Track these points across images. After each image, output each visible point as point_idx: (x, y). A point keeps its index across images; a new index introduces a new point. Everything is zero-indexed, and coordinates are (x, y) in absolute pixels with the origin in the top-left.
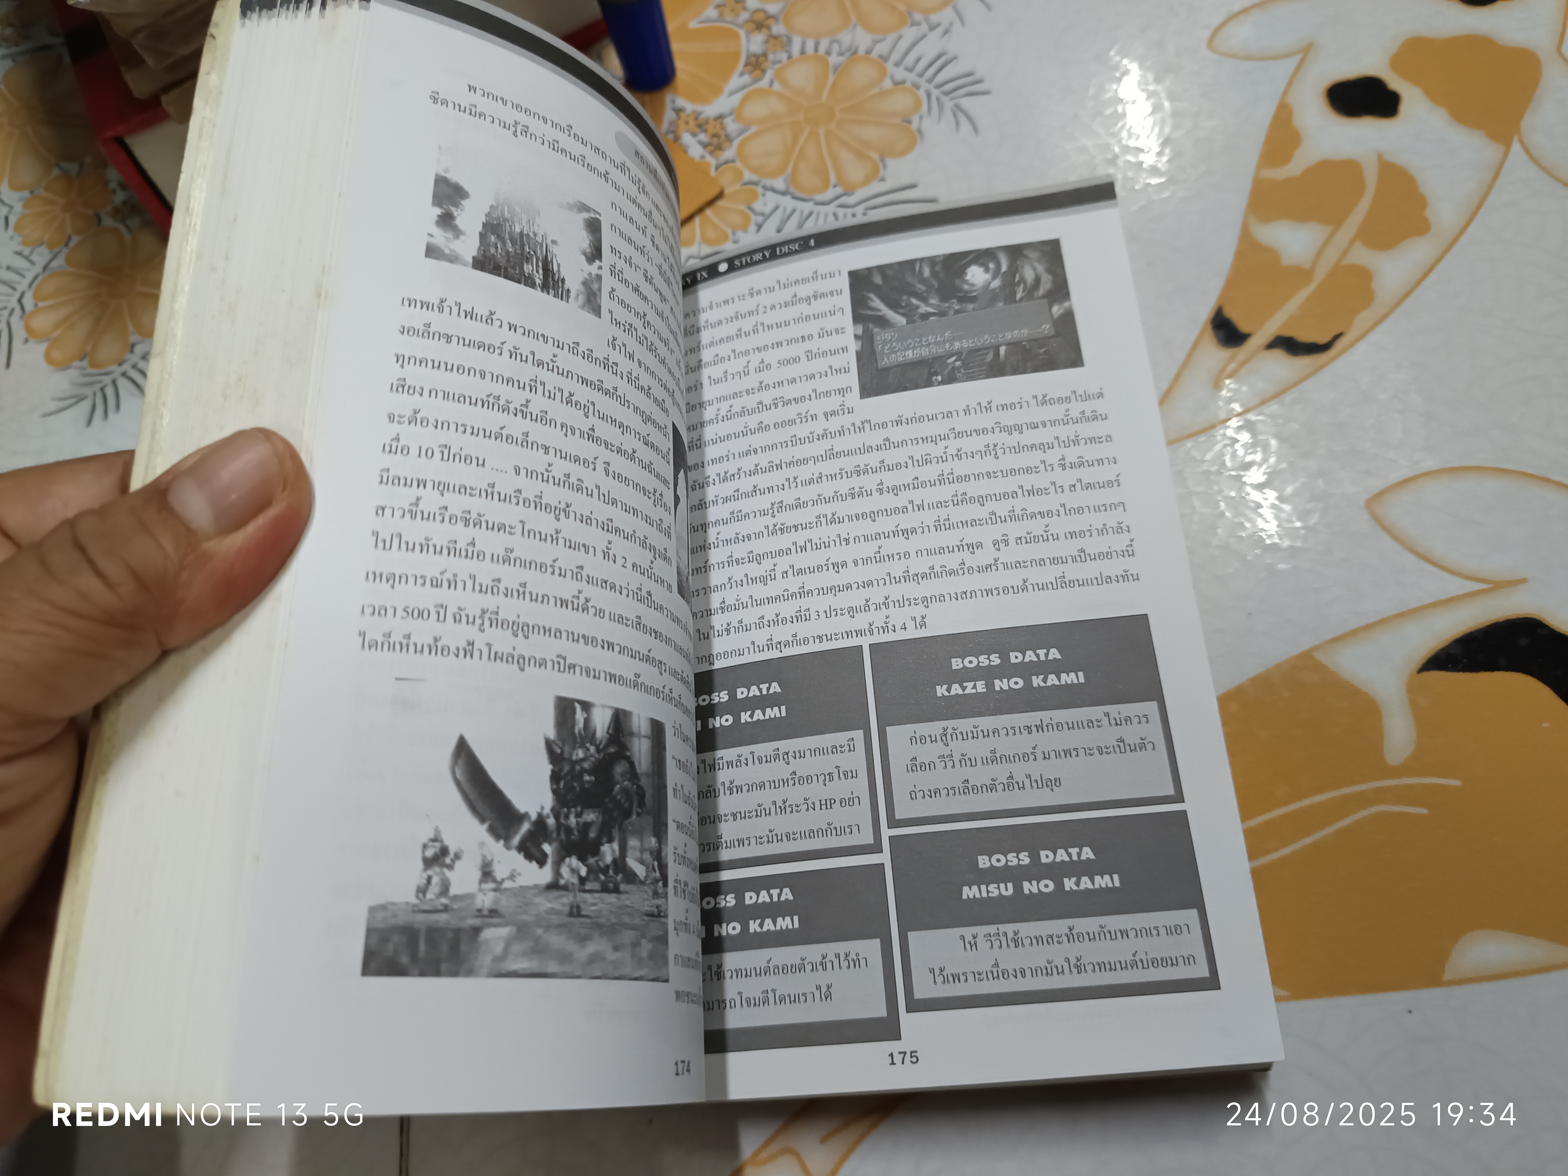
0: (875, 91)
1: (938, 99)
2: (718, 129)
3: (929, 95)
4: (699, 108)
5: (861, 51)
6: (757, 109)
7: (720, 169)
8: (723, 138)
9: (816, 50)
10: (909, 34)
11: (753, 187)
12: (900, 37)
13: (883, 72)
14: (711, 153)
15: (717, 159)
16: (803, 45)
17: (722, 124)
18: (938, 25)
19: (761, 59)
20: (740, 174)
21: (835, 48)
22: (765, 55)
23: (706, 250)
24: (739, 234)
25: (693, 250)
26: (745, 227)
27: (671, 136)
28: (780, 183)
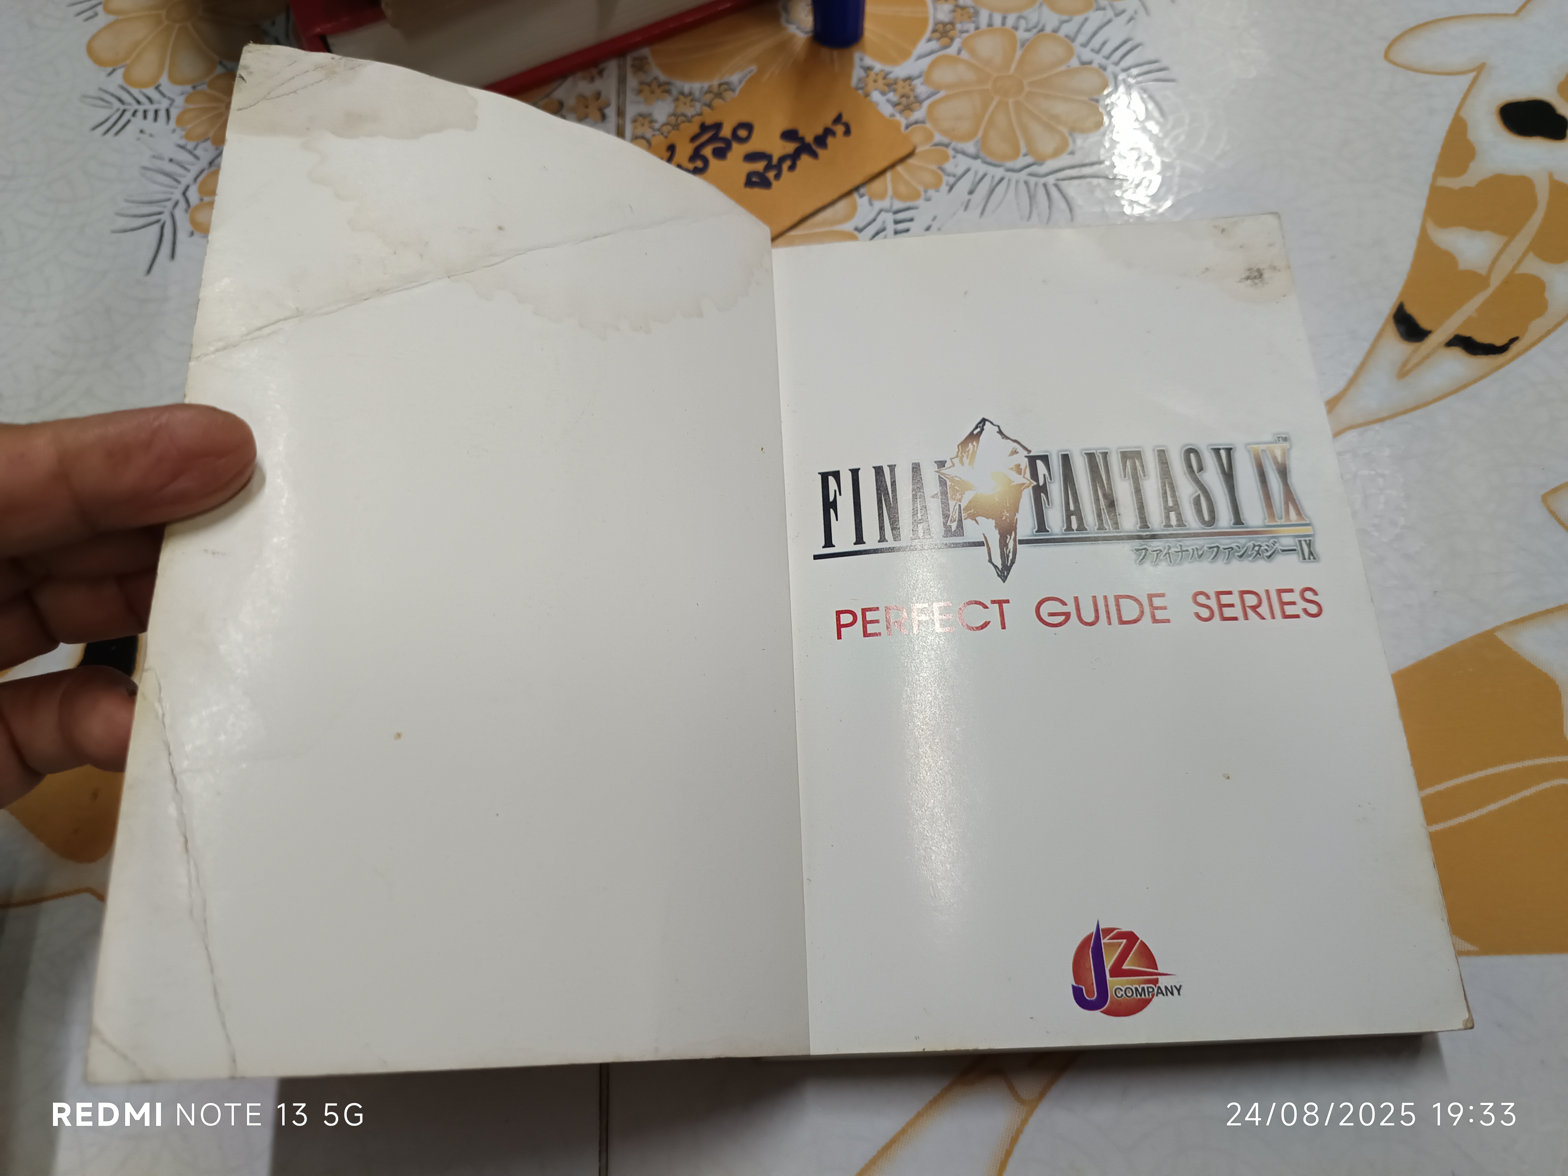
0: (1063, 68)
1: (1125, 82)
2: (907, 90)
3: (1115, 77)
4: (887, 68)
5: (1048, 29)
6: (945, 75)
7: (910, 129)
8: (912, 99)
9: (1003, 24)
10: (1096, 18)
11: (944, 149)
12: (1086, 20)
13: (1070, 52)
14: (901, 112)
15: (907, 118)
16: (991, 17)
17: (910, 85)
18: (1123, 12)
19: (949, 27)
20: (930, 136)
21: (1023, 24)
22: (952, 24)
23: (898, 205)
24: (931, 192)
25: (885, 203)
26: (937, 187)
27: (860, 92)
28: (970, 147)
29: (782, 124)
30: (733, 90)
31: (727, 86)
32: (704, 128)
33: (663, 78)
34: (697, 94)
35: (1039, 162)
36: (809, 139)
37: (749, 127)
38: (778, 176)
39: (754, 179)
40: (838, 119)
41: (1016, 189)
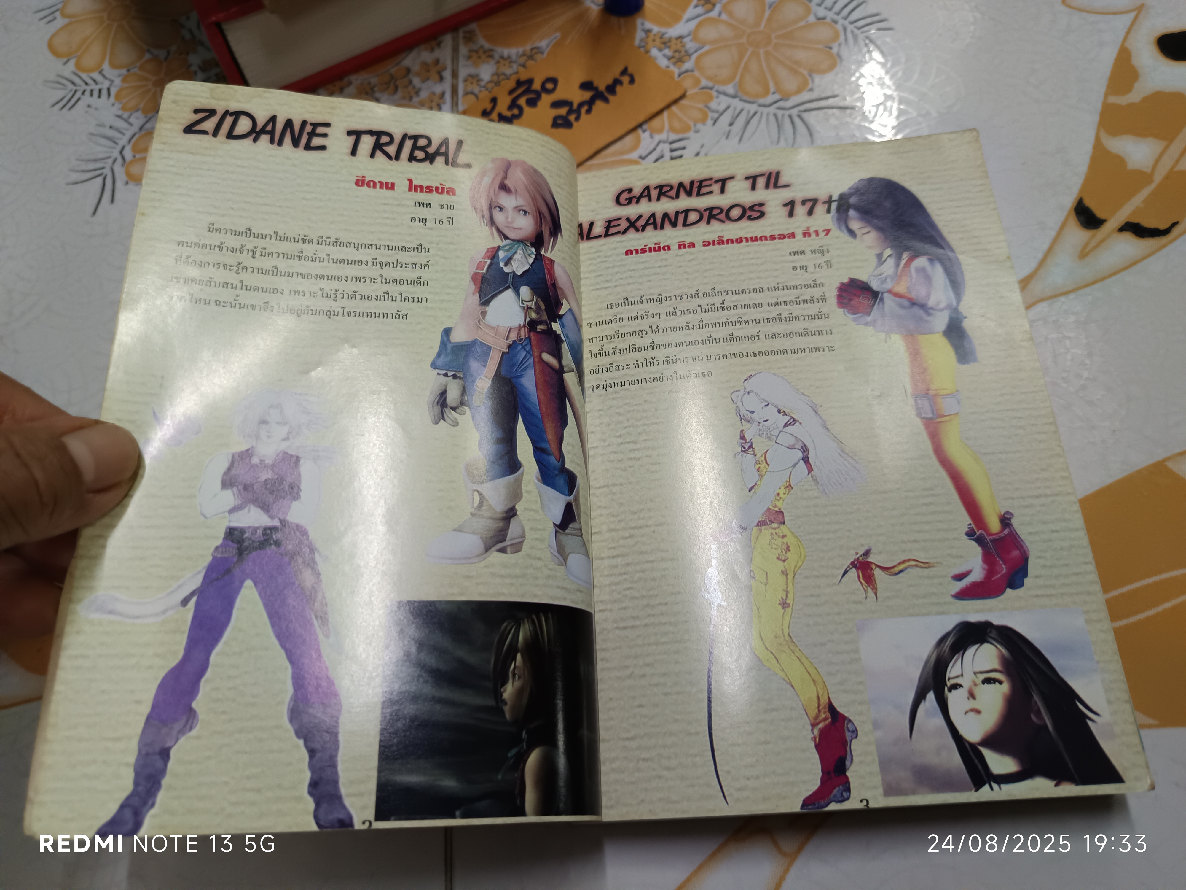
0: (803, 23)
1: (852, 32)
2: (679, 46)
3: (845, 29)
4: (663, 30)
6: (709, 33)
7: (682, 76)
8: (683, 53)
11: (709, 91)
13: (808, 11)
14: (675, 64)
15: (679, 69)
17: (681, 42)
20: (697, 81)
23: (673, 137)
24: (700, 126)
25: (663, 136)
26: (704, 121)
27: (642, 50)
28: (730, 89)
29: (580, 77)
30: (542, 53)
31: (538, 50)
32: (519, 83)
33: (487, 46)
34: (514, 57)
35: (785, 98)
36: (602, 88)
37: (554, 81)
38: (577, 119)
39: (559, 122)
40: (624, 72)
41: (767, 120)
